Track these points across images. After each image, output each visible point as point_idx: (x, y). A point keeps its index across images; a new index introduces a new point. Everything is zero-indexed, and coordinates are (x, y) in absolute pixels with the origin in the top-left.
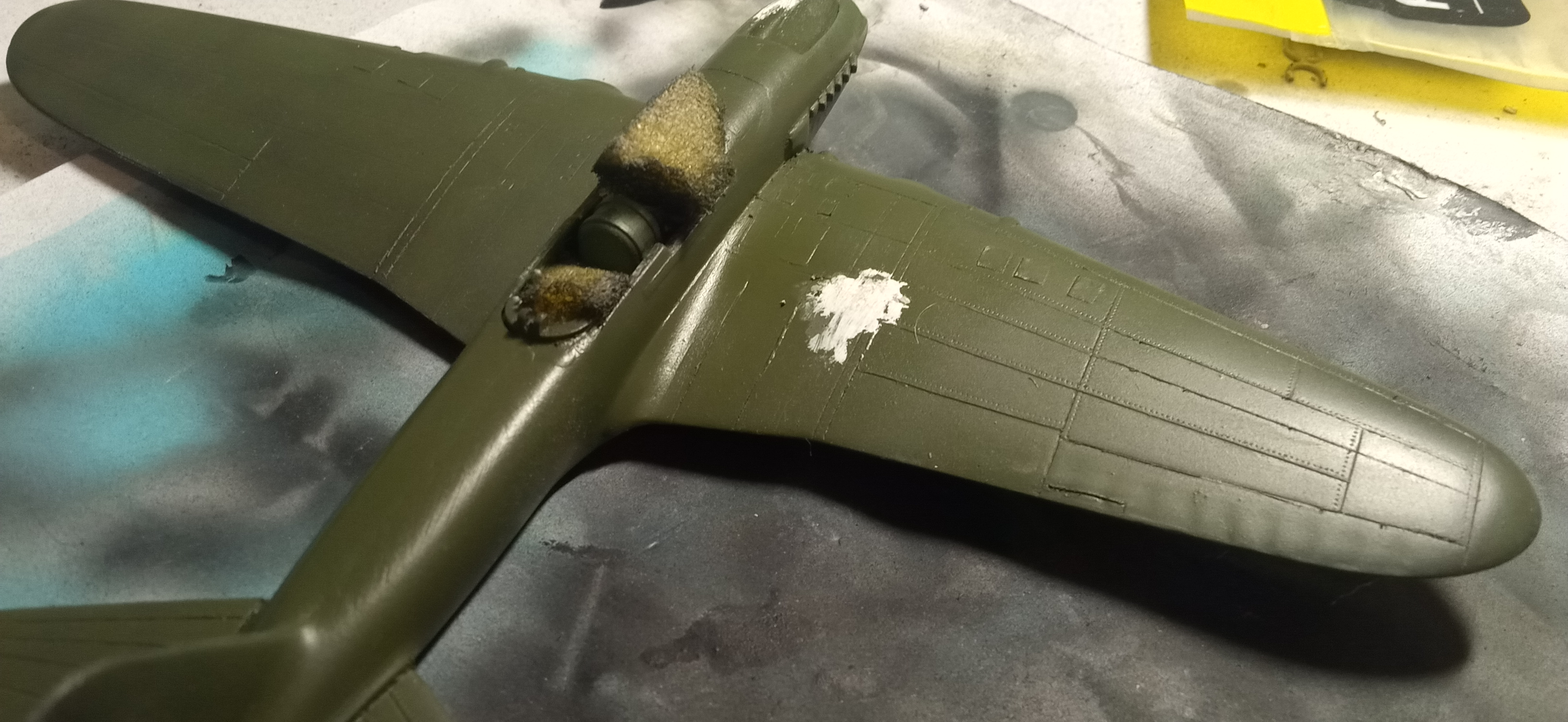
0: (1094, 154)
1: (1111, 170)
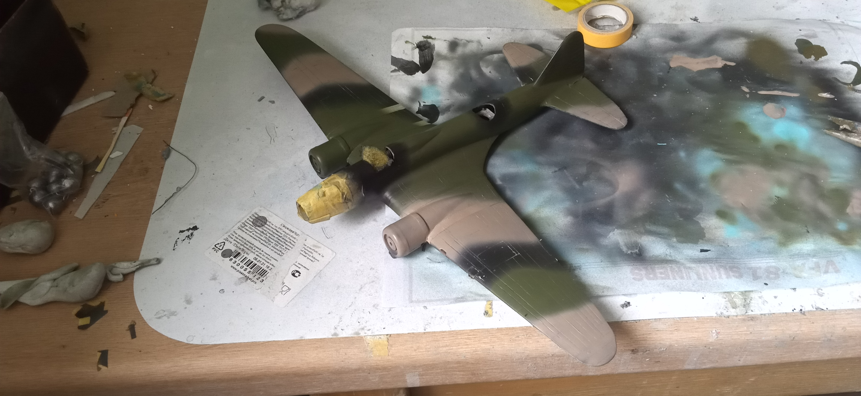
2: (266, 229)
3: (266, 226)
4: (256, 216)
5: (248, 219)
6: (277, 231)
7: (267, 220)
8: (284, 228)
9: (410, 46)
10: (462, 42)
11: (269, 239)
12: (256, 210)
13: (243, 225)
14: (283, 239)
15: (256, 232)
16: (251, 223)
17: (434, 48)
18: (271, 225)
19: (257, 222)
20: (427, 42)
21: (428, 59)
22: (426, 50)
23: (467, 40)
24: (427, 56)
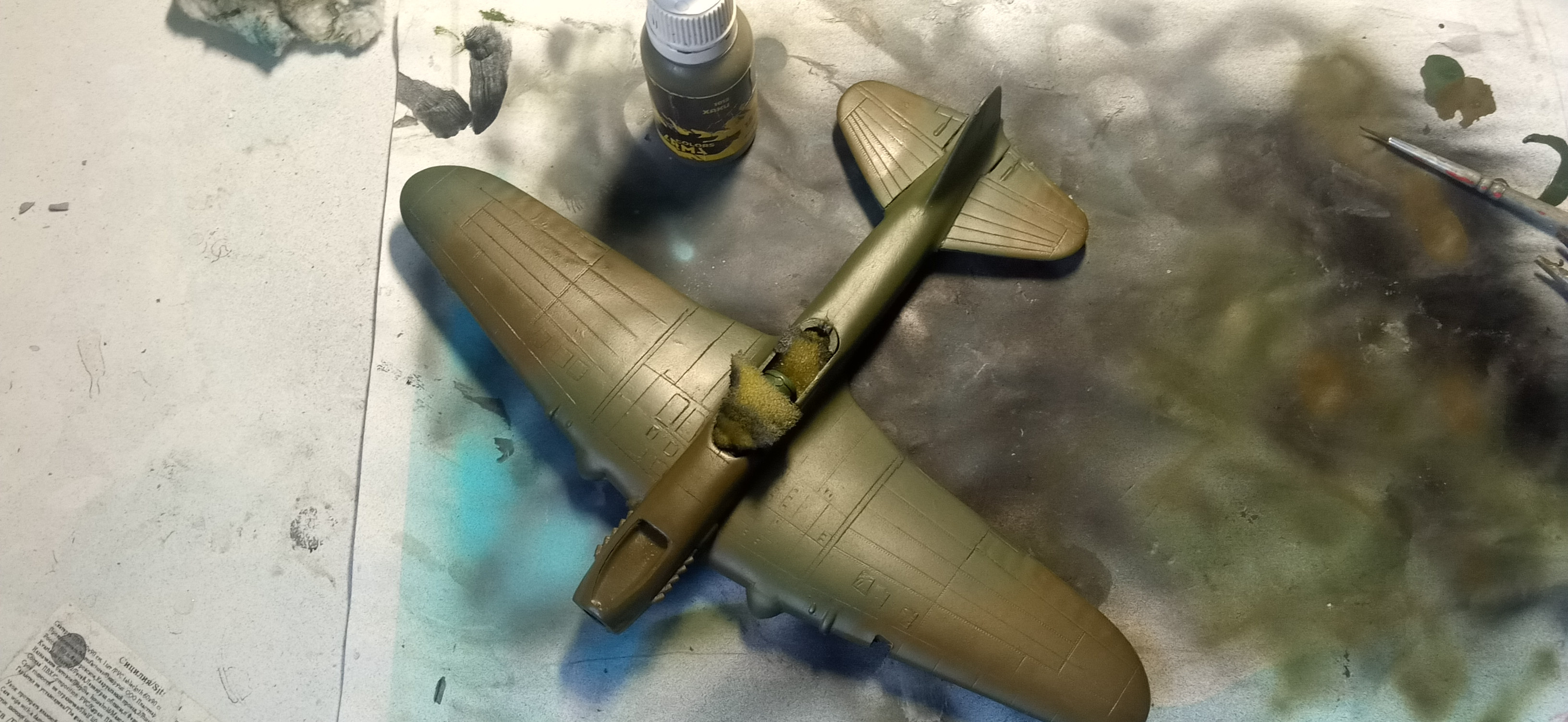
0: (811, 70)
1: (825, 75)
2: (85, 674)
3: (84, 663)
4: (61, 633)
5: (41, 641)
6: (111, 680)
7: (85, 646)
8: (126, 671)
9: (447, 43)
10: (584, 31)
11: (92, 706)
12: (59, 614)
13: (29, 662)
14: (126, 703)
15: (60, 682)
16: (48, 656)
17: (511, 51)
18: (96, 662)
19: (62, 650)
20: (491, 30)
21: (492, 85)
22: (490, 58)
23: (596, 24)
24: (491, 75)
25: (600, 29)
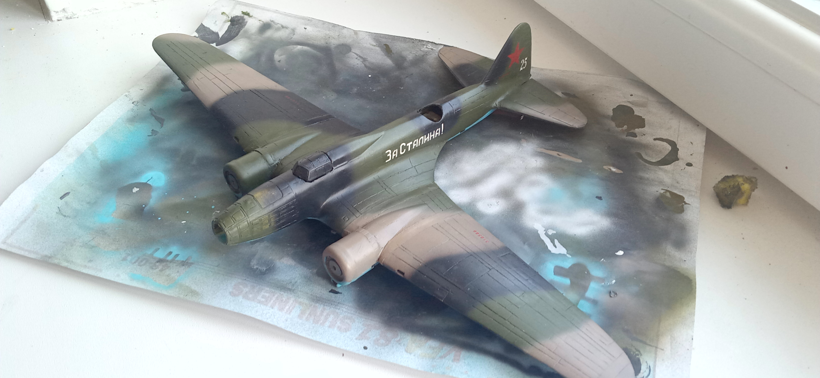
9: (225, 18)
10: (276, 26)
17: (245, 25)
20: (242, 18)
21: (232, 34)
22: (237, 26)
23: (282, 25)
24: (234, 31)
25: (283, 27)
